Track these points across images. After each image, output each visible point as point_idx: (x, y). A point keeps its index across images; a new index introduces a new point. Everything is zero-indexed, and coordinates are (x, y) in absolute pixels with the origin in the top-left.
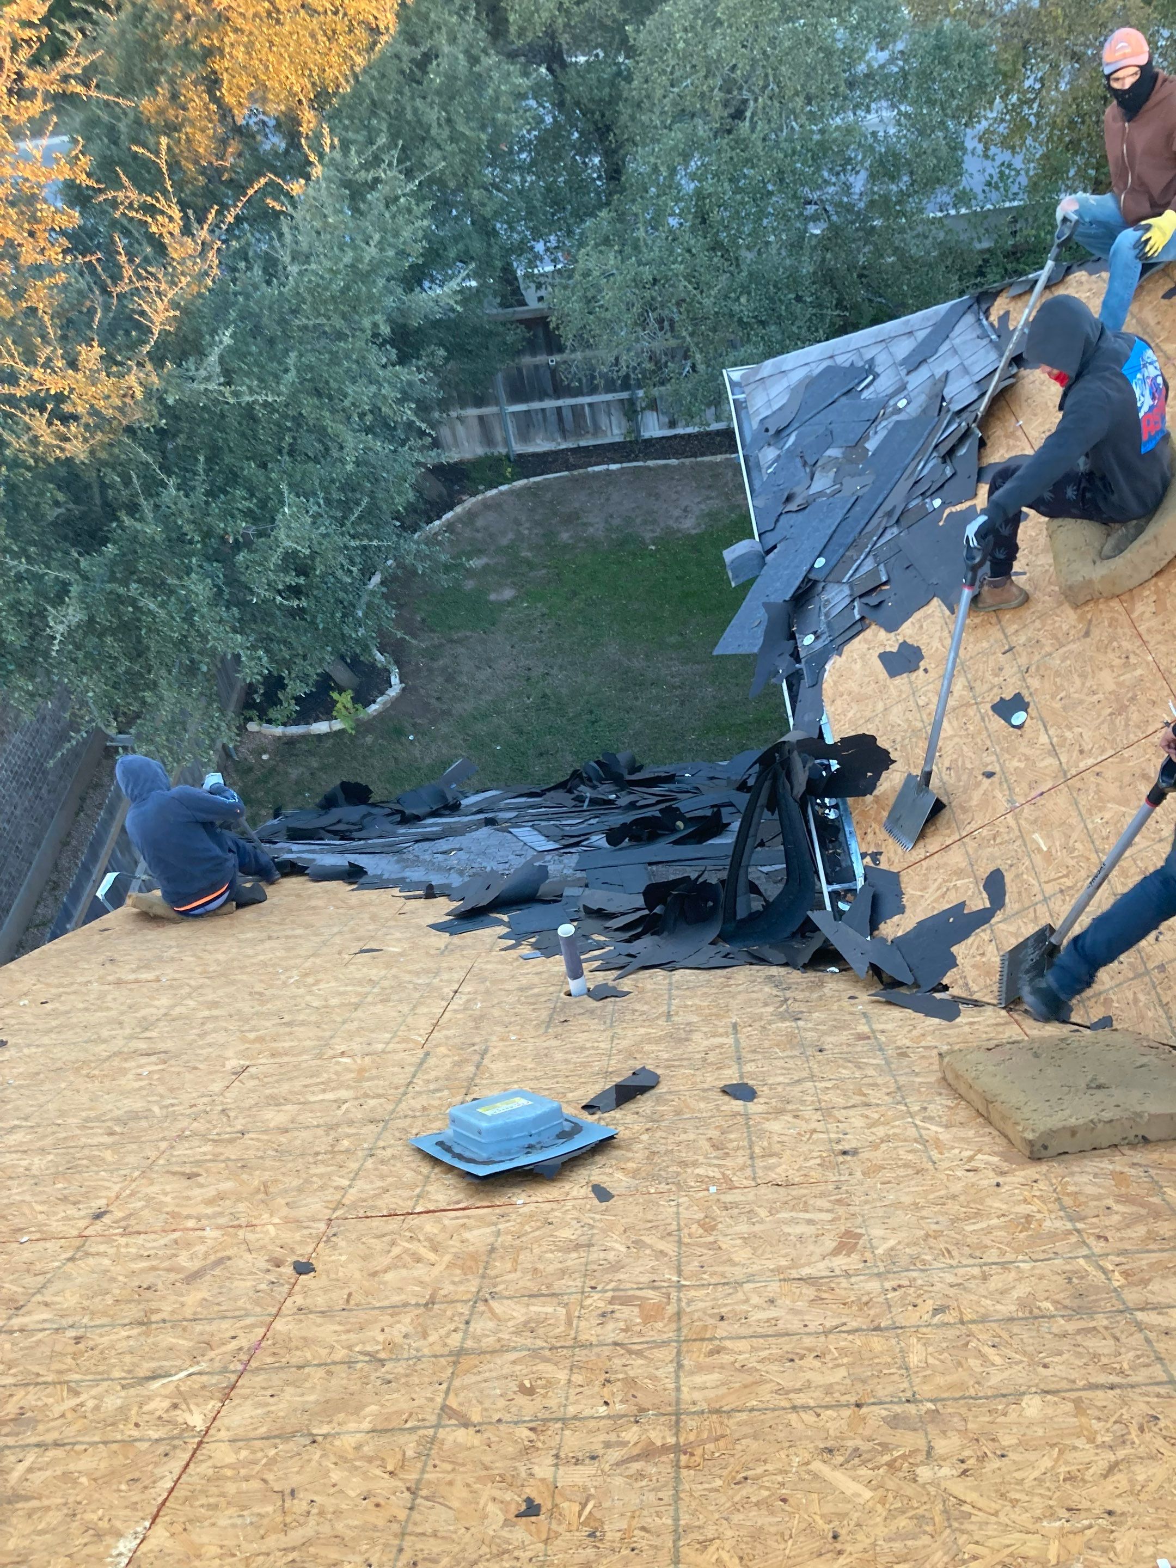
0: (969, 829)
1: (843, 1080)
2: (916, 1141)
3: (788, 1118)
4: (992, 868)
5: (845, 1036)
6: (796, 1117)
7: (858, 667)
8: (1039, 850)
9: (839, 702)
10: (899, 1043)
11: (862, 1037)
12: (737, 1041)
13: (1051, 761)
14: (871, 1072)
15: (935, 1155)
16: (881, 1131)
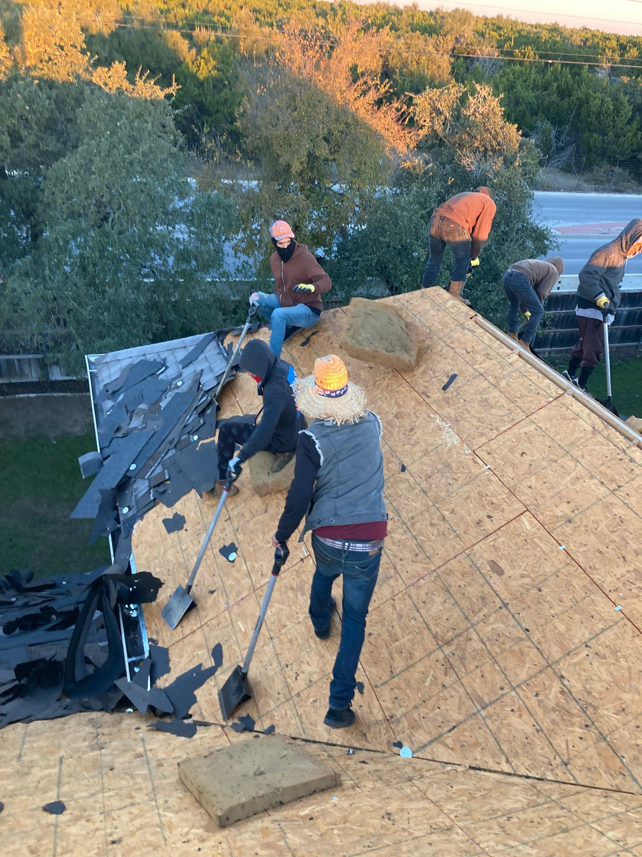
0: (206, 620)
1: (121, 789)
2: (158, 826)
3: (83, 822)
4: (216, 642)
5: (129, 756)
6: (88, 821)
7: (151, 527)
8: (240, 630)
9: (140, 547)
10: (159, 757)
11: (139, 756)
12: (60, 770)
13: (247, 580)
14: (139, 780)
15: (167, 834)
16: (137, 822)
